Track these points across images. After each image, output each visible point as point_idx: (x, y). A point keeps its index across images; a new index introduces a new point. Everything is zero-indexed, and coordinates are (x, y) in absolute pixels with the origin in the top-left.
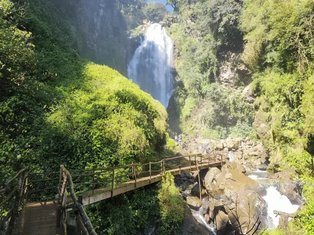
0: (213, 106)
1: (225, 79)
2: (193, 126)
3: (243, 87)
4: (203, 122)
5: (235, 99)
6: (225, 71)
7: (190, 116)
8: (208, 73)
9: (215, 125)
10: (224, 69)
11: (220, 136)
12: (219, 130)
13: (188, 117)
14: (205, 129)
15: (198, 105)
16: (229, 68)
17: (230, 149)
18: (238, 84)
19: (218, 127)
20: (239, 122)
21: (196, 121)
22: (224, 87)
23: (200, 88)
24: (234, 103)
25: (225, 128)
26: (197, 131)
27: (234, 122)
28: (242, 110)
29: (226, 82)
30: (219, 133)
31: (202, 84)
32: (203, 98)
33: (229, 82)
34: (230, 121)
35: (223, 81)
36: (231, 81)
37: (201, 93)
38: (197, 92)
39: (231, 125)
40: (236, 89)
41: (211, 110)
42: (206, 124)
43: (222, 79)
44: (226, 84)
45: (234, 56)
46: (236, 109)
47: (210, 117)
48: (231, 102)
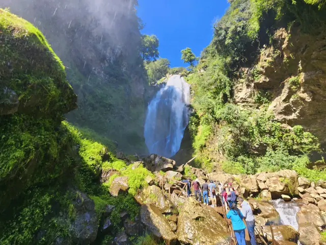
0: (231, 132)
1: (242, 98)
2: (209, 157)
3: (266, 105)
4: (221, 152)
5: (259, 120)
6: (240, 89)
7: (205, 146)
8: (221, 95)
9: (236, 156)
10: (239, 88)
11: (245, 171)
12: (243, 162)
13: (203, 147)
14: (224, 161)
15: (214, 132)
16: (245, 85)
17: (275, 195)
18: (259, 102)
19: (241, 158)
20: (270, 150)
21: (212, 152)
22: (242, 109)
23: (213, 113)
24: (258, 125)
25: (251, 159)
26: (215, 164)
27: (262, 151)
28: (271, 133)
29: (243, 102)
30: (244, 167)
31: (215, 109)
32: (218, 124)
33: (247, 102)
34: (257, 149)
35: (239, 102)
36: (249, 100)
37: (215, 118)
38: (211, 117)
39: (258, 155)
40: (257, 108)
41: (229, 137)
42: (226, 155)
43: (237, 100)
44: (243, 104)
45: (248, 71)
46: (262, 133)
47: (230, 146)
48: (254, 124)
